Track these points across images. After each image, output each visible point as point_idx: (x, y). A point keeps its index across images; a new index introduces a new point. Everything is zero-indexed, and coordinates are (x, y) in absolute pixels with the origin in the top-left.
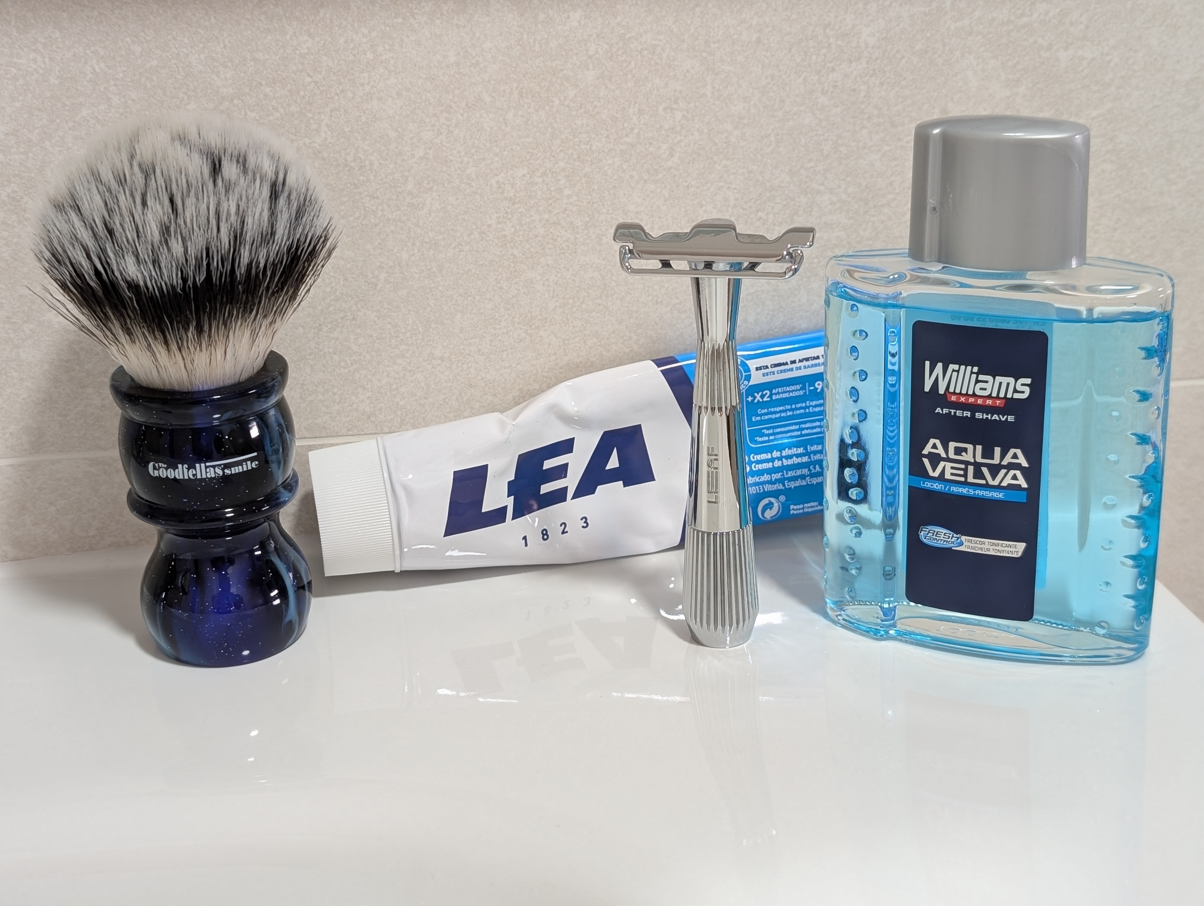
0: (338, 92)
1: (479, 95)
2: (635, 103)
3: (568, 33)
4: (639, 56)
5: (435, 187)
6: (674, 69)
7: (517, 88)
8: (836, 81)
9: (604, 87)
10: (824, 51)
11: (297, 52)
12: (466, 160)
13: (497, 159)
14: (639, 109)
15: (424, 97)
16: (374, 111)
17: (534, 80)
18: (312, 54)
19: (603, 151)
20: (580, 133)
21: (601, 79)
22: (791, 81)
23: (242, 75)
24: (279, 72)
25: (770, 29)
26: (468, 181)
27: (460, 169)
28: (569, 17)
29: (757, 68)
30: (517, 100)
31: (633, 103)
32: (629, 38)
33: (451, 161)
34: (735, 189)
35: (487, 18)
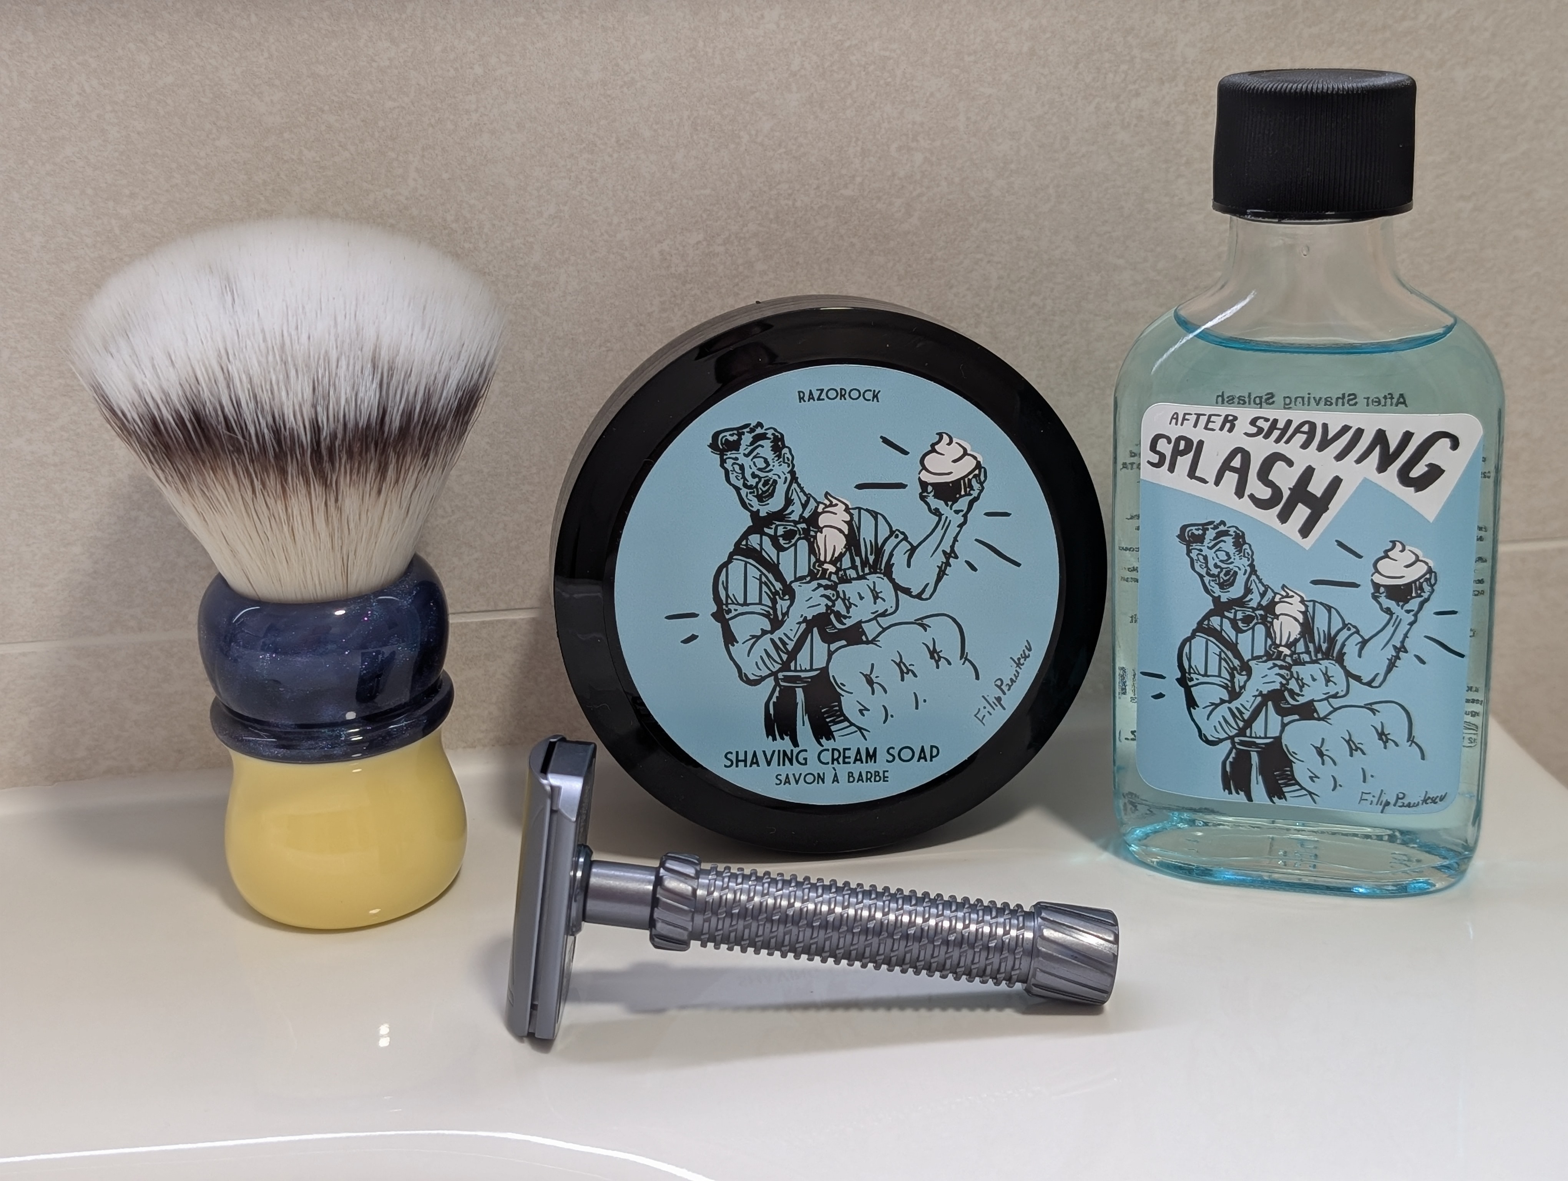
0: (433, 121)
1: (634, 127)
2: (857, 139)
3: (761, 39)
4: (863, 73)
5: (573, 258)
6: (912, 91)
7: (689, 118)
8: (1141, 110)
9: (812, 117)
10: (1124, 67)
11: (374, 64)
12: (616, 220)
13: (661, 219)
14: (862, 148)
15: (556, 130)
16: (484, 149)
17: (712, 106)
18: (397, 68)
19: (812, 208)
20: (779, 183)
21: (808, 106)
22: (1077, 109)
23: (296, 97)
24: (349, 94)
25: (1048, 35)
26: (620, 251)
27: (607, 232)
28: (762, 16)
29: (1030, 90)
30: (689, 136)
31: (854, 139)
32: (849, 47)
33: (595, 221)
34: (997, 263)
35: (647, 17)
